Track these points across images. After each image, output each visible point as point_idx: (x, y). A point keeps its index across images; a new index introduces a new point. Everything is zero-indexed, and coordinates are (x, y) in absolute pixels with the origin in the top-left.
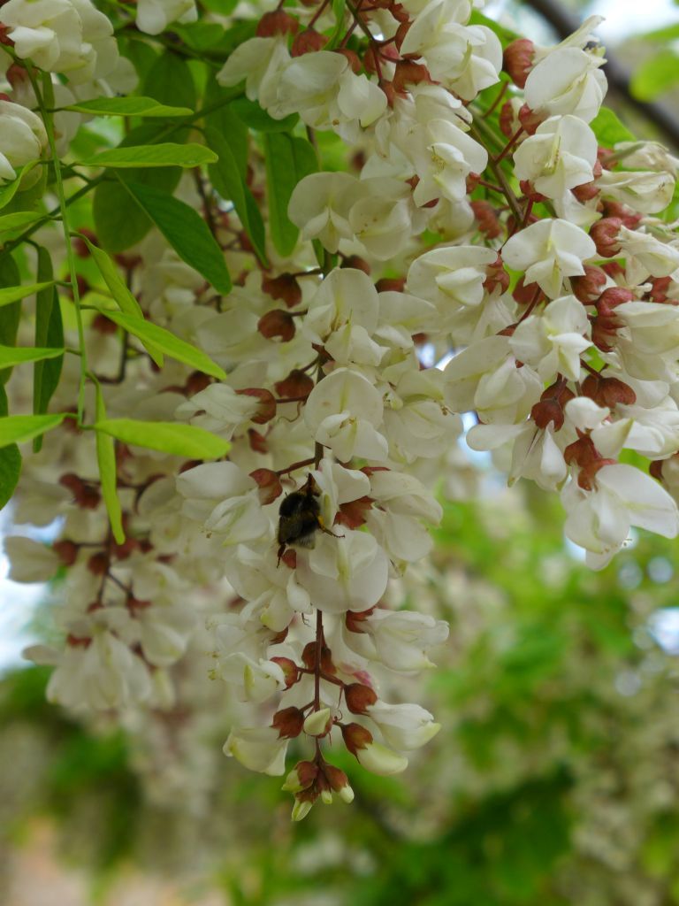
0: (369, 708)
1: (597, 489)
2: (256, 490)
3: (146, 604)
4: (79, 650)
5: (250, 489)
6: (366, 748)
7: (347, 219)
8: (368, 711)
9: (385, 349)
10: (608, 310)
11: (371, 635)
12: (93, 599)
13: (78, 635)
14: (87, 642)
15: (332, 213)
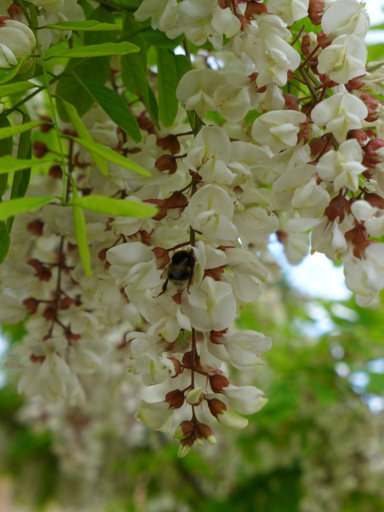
0: (224, 389)
1: (365, 258)
2: (154, 259)
3: (78, 337)
4: (38, 363)
5: (151, 259)
6: (223, 413)
7: (212, 97)
8: (224, 391)
9: (235, 175)
10: (372, 152)
11: (225, 345)
12: (47, 333)
13: (37, 354)
14: (42, 359)
15: (203, 94)
